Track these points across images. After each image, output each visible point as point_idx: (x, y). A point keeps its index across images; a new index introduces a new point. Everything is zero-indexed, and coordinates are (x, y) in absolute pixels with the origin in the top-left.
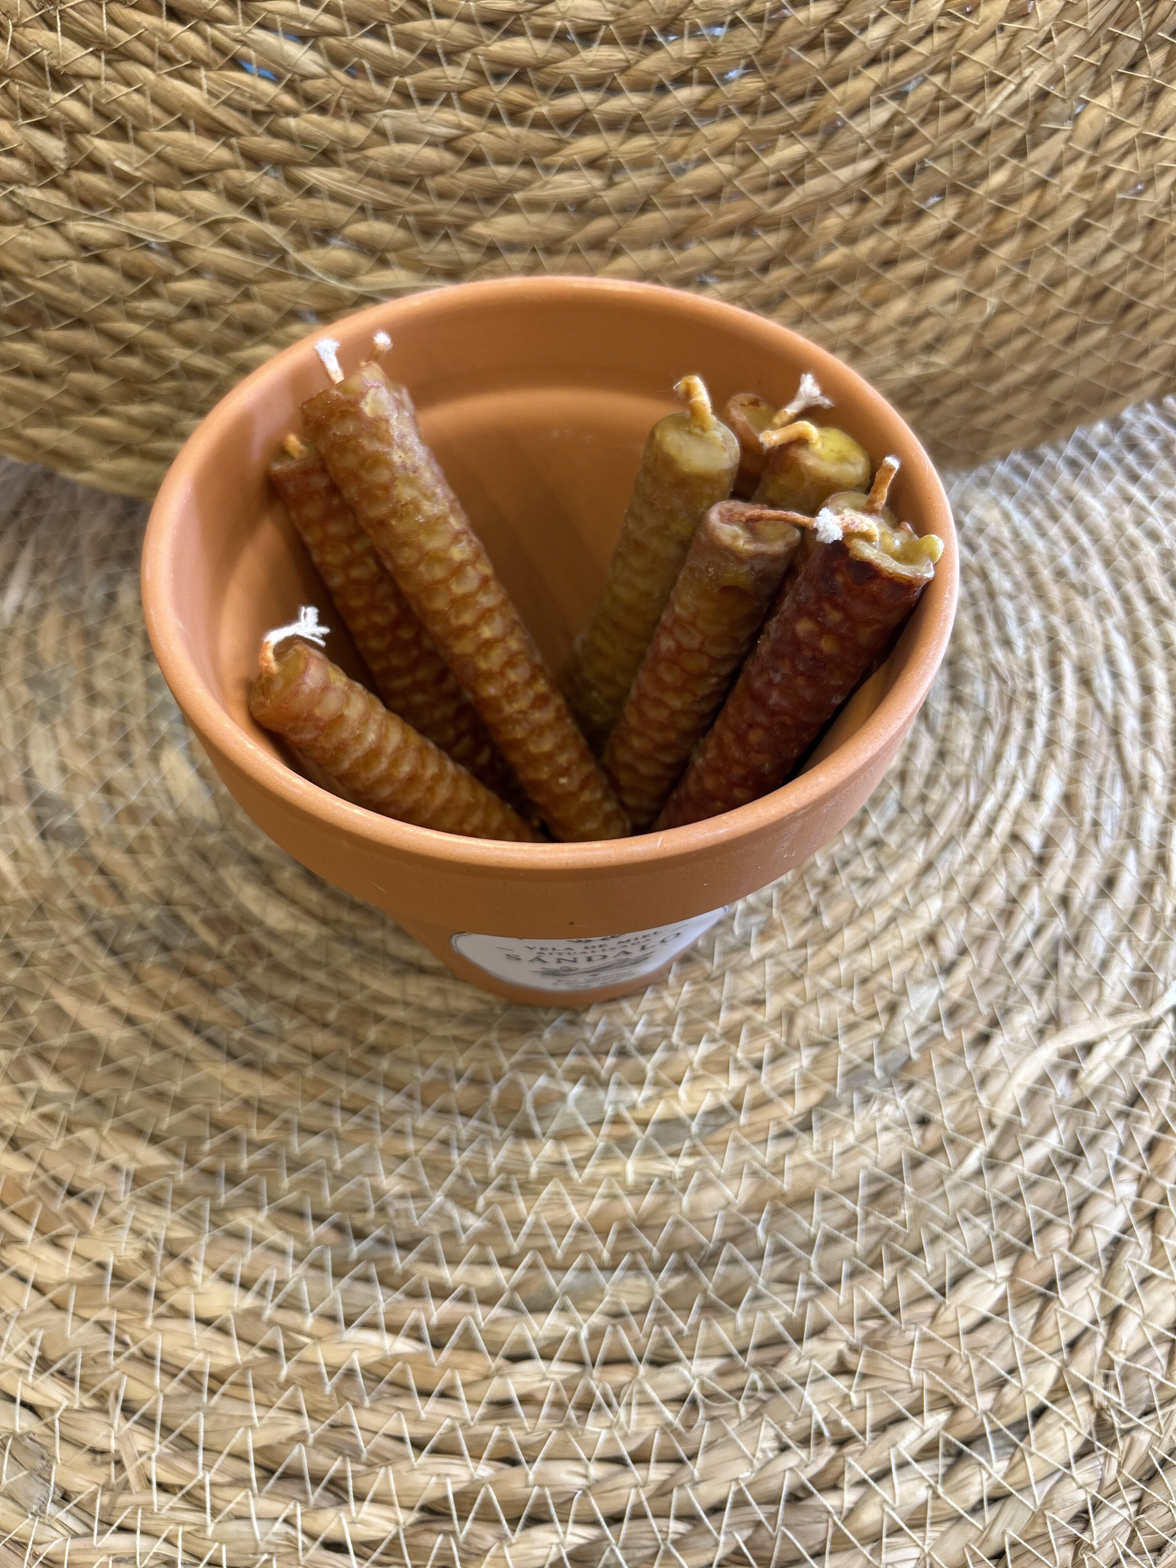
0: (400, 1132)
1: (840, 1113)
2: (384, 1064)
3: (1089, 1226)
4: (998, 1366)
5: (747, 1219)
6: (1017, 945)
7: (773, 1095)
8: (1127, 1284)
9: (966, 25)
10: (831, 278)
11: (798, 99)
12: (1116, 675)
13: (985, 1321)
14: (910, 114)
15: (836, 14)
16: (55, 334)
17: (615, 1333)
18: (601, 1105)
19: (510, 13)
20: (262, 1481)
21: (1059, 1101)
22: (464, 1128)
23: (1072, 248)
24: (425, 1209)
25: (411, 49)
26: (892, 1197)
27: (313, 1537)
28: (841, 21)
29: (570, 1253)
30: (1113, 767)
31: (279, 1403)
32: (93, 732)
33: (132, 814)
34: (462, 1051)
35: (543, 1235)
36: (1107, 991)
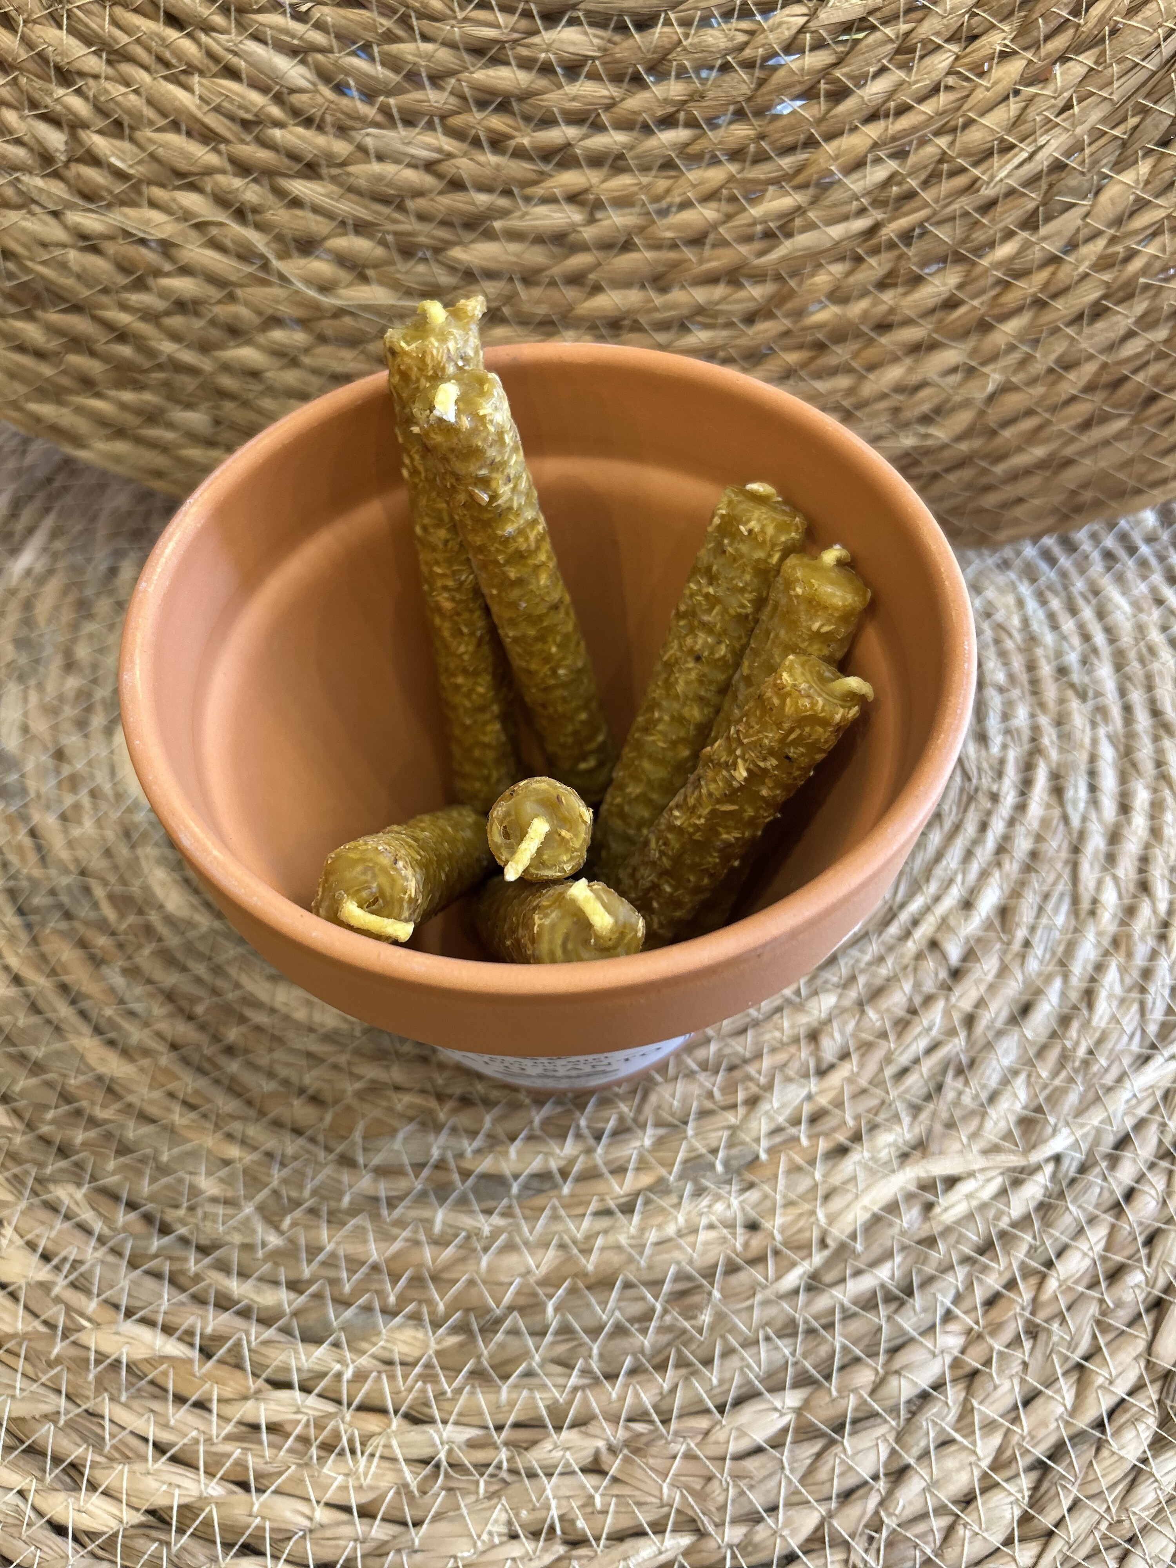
0: (230, 1137)
1: (665, 1202)
2: (233, 1067)
3: (897, 1373)
4: (757, 1500)
5: (540, 1291)
6: (904, 1059)
7: (604, 1170)
8: (923, 1444)
9: (977, 86)
10: (820, 336)
11: (790, 150)
12: (1093, 788)
13: (758, 1450)
14: (910, 174)
15: (835, 65)
16: (54, 317)
17: (378, 1379)
18: (428, 1147)
19: (495, 41)
20: (8, 1449)
21: (903, 1233)
22: (291, 1146)
23: (1087, 330)
24: (232, 1217)
25: (396, 69)
26: (696, 1299)
27: (40, 1514)
28: (838, 73)
29: (358, 1291)
30: (1064, 886)
31: (44, 1379)
32: (61, 698)
33: (74, 782)
34: (310, 1068)
35: (336, 1266)
36: (989, 1125)
